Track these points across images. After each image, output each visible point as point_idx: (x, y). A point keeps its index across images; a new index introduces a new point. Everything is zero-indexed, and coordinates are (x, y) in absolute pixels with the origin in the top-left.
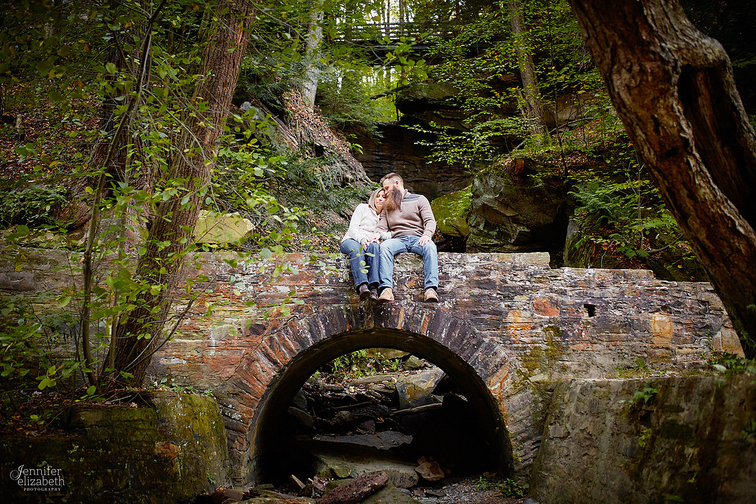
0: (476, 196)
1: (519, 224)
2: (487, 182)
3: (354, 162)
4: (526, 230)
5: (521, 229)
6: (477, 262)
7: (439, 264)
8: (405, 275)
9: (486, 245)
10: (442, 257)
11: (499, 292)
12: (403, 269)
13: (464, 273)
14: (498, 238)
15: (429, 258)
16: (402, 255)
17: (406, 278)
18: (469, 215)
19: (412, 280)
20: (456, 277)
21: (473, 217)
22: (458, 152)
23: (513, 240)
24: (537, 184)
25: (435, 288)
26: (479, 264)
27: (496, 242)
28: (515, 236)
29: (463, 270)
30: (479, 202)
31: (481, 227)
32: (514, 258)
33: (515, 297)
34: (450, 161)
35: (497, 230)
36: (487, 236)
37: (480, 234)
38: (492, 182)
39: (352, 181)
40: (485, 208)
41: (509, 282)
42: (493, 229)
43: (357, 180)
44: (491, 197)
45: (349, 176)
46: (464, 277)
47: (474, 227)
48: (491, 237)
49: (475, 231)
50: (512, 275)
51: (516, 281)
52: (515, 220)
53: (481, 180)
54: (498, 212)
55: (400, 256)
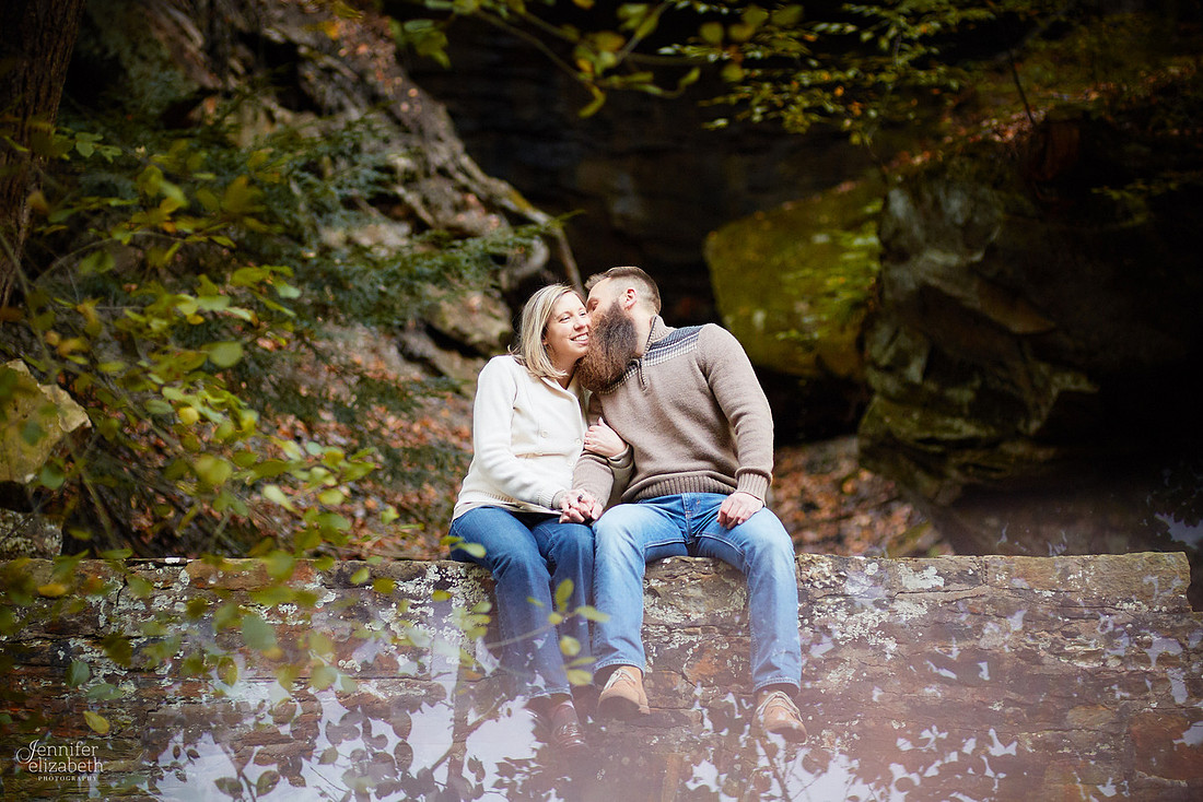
0: (894, 251)
1: (1060, 363)
2: (936, 203)
3: (413, 102)
4: (1085, 386)
5: (1066, 382)
6: (935, 589)
7: (803, 595)
8: (679, 638)
9: (932, 441)
10: (813, 571)
11: (1013, 696)
12: (672, 617)
13: (887, 629)
14: (976, 413)
15: (769, 581)
16: (671, 567)
17: (683, 648)
18: (868, 326)
19: (707, 656)
20: (860, 642)
21: (883, 332)
22: (828, 87)
23: (1034, 425)
24: (1128, 215)
25: (789, 689)
26: (940, 597)
27: (969, 430)
28: (1044, 411)
29: (885, 616)
30: (906, 277)
31: (915, 372)
32: (1066, 572)
33: (1070, 714)
34: (796, 118)
35: (977, 383)
36: (938, 405)
37: (908, 397)
38: (956, 205)
39: (410, 180)
40: (928, 301)
41: (1048, 659)
42: (960, 377)
43: (427, 175)
44: (954, 260)
45: (402, 162)
46: (891, 645)
47: (888, 369)
48: (954, 410)
49: (891, 384)
50: (1058, 635)
51: (1071, 656)
52: (1043, 348)
53: (916, 197)
54: (976, 319)
55: (662, 571)
